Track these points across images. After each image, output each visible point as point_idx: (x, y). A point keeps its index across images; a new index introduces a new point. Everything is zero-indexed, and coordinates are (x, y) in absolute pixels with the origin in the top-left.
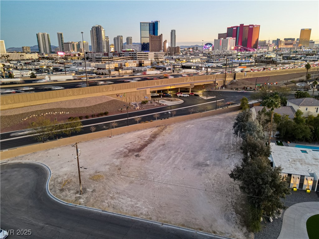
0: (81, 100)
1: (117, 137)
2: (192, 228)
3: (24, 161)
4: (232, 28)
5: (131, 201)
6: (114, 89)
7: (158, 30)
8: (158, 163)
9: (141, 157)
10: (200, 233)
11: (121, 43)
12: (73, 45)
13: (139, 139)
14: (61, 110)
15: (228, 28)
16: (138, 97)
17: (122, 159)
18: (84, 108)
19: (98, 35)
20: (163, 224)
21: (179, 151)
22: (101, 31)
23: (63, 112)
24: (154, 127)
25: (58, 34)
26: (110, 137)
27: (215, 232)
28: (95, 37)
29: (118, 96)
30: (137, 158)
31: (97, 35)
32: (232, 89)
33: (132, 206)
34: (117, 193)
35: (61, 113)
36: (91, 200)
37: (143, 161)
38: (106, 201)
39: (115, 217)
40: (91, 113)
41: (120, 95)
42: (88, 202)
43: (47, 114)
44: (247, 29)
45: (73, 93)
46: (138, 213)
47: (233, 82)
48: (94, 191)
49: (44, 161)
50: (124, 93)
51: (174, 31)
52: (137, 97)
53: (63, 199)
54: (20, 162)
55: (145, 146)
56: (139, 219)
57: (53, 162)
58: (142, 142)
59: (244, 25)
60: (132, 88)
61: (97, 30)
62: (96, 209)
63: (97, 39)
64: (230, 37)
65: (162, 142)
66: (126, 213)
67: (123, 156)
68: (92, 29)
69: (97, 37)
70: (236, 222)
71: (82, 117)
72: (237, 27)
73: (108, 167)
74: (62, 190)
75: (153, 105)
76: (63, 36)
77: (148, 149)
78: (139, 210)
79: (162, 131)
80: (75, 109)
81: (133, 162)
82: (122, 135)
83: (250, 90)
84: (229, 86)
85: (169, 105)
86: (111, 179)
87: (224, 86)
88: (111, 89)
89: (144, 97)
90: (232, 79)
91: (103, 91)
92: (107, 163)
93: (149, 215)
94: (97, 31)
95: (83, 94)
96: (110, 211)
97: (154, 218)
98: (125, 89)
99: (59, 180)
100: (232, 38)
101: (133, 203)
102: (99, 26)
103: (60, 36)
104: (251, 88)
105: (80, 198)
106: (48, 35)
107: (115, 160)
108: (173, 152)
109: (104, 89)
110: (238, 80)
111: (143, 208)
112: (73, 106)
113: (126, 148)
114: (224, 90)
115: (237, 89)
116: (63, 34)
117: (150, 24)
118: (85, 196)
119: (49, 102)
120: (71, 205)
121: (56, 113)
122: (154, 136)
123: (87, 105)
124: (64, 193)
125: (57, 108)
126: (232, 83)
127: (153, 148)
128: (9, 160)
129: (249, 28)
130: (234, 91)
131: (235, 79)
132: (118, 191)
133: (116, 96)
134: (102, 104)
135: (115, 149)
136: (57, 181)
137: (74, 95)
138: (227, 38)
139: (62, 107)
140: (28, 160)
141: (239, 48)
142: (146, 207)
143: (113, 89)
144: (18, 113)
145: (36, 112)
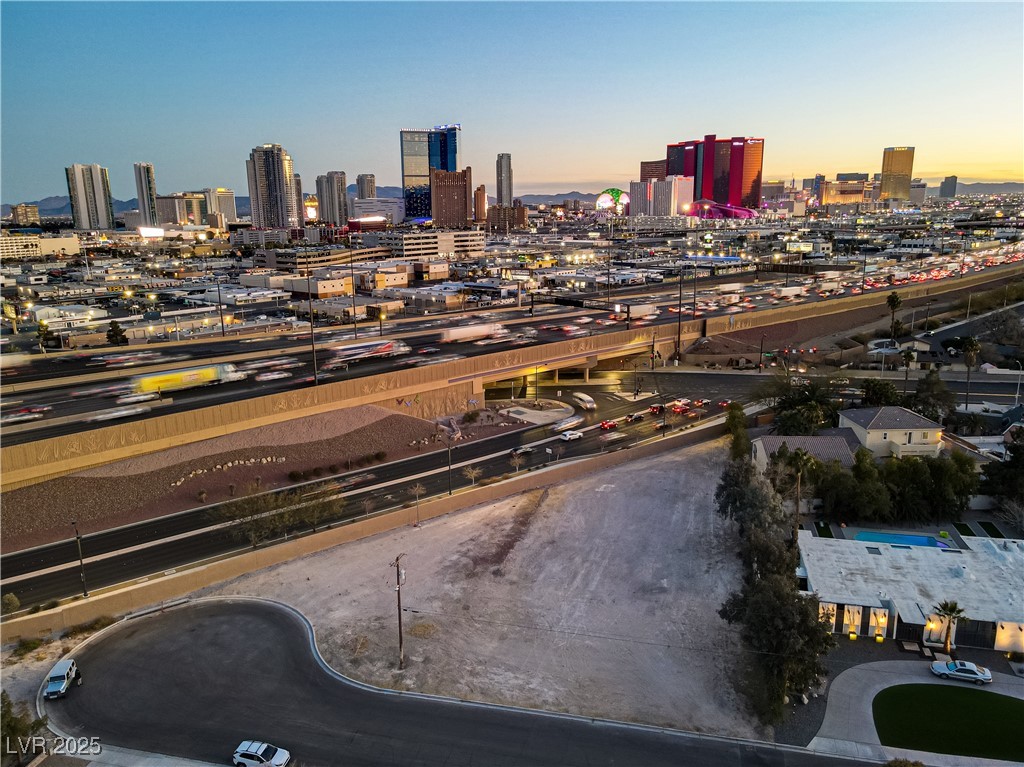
0: (310, 421)
1: (432, 525)
2: (653, 724)
3: (230, 597)
4: (682, 146)
5: (516, 678)
6: (392, 385)
7: (458, 155)
8: (551, 589)
9: (507, 577)
10: (669, 731)
11: (339, 195)
12: (189, 205)
13: (490, 531)
14: (264, 451)
15: (669, 147)
16: (452, 401)
17: (463, 584)
18: (320, 443)
19: (272, 176)
20: (593, 720)
21: (592, 557)
22: (280, 162)
23: (269, 459)
24: (516, 494)
25: (138, 169)
26: (415, 526)
27: (698, 730)
28: (262, 182)
29: (400, 403)
30: (498, 578)
31: (268, 173)
32: (698, 365)
33: (521, 688)
34: (480, 663)
35: (264, 461)
36: (430, 681)
37: (514, 587)
38: (461, 681)
39: (492, 711)
40: (341, 457)
41: (407, 399)
42: (423, 685)
43: (230, 464)
44: (726, 152)
46: (538, 701)
47: (700, 344)
48: (427, 660)
49: (278, 596)
50: (417, 395)
51: (505, 158)
52: (449, 403)
53: (366, 682)
54: (221, 601)
55: (509, 548)
56: (543, 712)
57: (303, 597)
58: (499, 539)
59: (717, 139)
60: (437, 379)
61: (266, 161)
62: (445, 698)
63: (269, 187)
64: (678, 174)
65: (546, 537)
66: (514, 704)
67: (463, 575)
68: (252, 156)
69: (268, 179)
70: (738, 709)
71: (320, 469)
72: (696, 144)
73: (437, 604)
74: (355, 662)
75: (497, 425)
76: (155, 175)
77: (517, 555)
78: (538, 695)
79: (539, 505)
80: (297, 448)
81: (493, 592)
82: (443, 520)
83: (747, 368)
84: (690, 357)
85: (539, 422)
86: (456, 631)
87: (676, 356)
88: (384, 384)
89: (468, 402)
90: (695, 335)
91: (363, 394)
92: (433, 594)
93: (562, 705)
94: (267, 163)
95: (313, 404)
96: (478, 701)
97: (574, 709)
98: (419, 382)
99: (338, 639)
100: (682, 176)
101: (521, 682)
102: (273, 146)
103: (144, 175)
104: (748, 361)
105: (402, 677)
106: (103, 171)
107: (448, 586)
108: (578, 560)
109: (366, 387)
110: (713, 337)
111: (546, 690)
112: (291, 441)
113: (465, 554)
114: (677, 368)
115: (712, 365)
116: (153, 170)
117: (430, 134)
118: (412, 671)
119: (229, 432)
120: (389, 691)
121: (253, 460)
122: (524, 520)
123: (326, 436)
124: (363, 668)
125: (253, 448)
126: (697, 348)
127: (531, 552)
128: (190, 597)
129: (734, 149)
130: (705, 370)
131: (704, 334)
132: (481, 658)
133: (395, 403)
134: (364, 429)
135: (438, 558)
136: (334, 643)
137: (290, 408)
138: (669, 178)
139: (265, 445)
140: (238, 593)
141: (706, 207)
142: (550, 690)
143: (389, 384)
144: (158, 467)
145: (202, 462)
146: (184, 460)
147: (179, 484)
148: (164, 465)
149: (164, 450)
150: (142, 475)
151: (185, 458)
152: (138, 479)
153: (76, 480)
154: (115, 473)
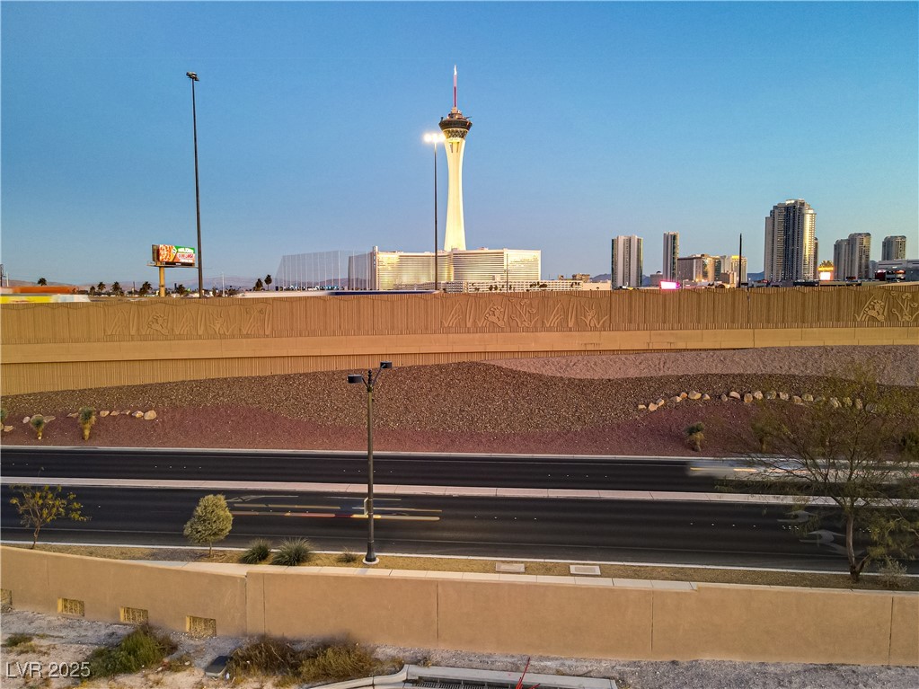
11: (861, 258)
14: (836, 386)
19: (791, 230)
22: (802, 216)
25: (666, 237)
28: (779, 238)
31: (786, 229)
35: (836, 403)
43: (759, 395)
45: (890, 311)
61: (787, 216)
63: (786, 242)
68: (772, 213)
69: (786, 234)
76: (679, 242)
94: (788, 221)
102: (796, 202)
103: (671, 241)
106: (639, 241)
116: (678, 238)
119: (759, 344)
121: (809, 397)
125: (809, 377)
139: (835, 376)
144: (620, 376)
145: (703, 382)
146: (669, 373)
147: (652, 407)
148: (633, 373)
149: (637, 352)
150: (592, 382)
151: (672, 371)
152: (582, 386)
153: (488, 367)
154: (548, 371)
